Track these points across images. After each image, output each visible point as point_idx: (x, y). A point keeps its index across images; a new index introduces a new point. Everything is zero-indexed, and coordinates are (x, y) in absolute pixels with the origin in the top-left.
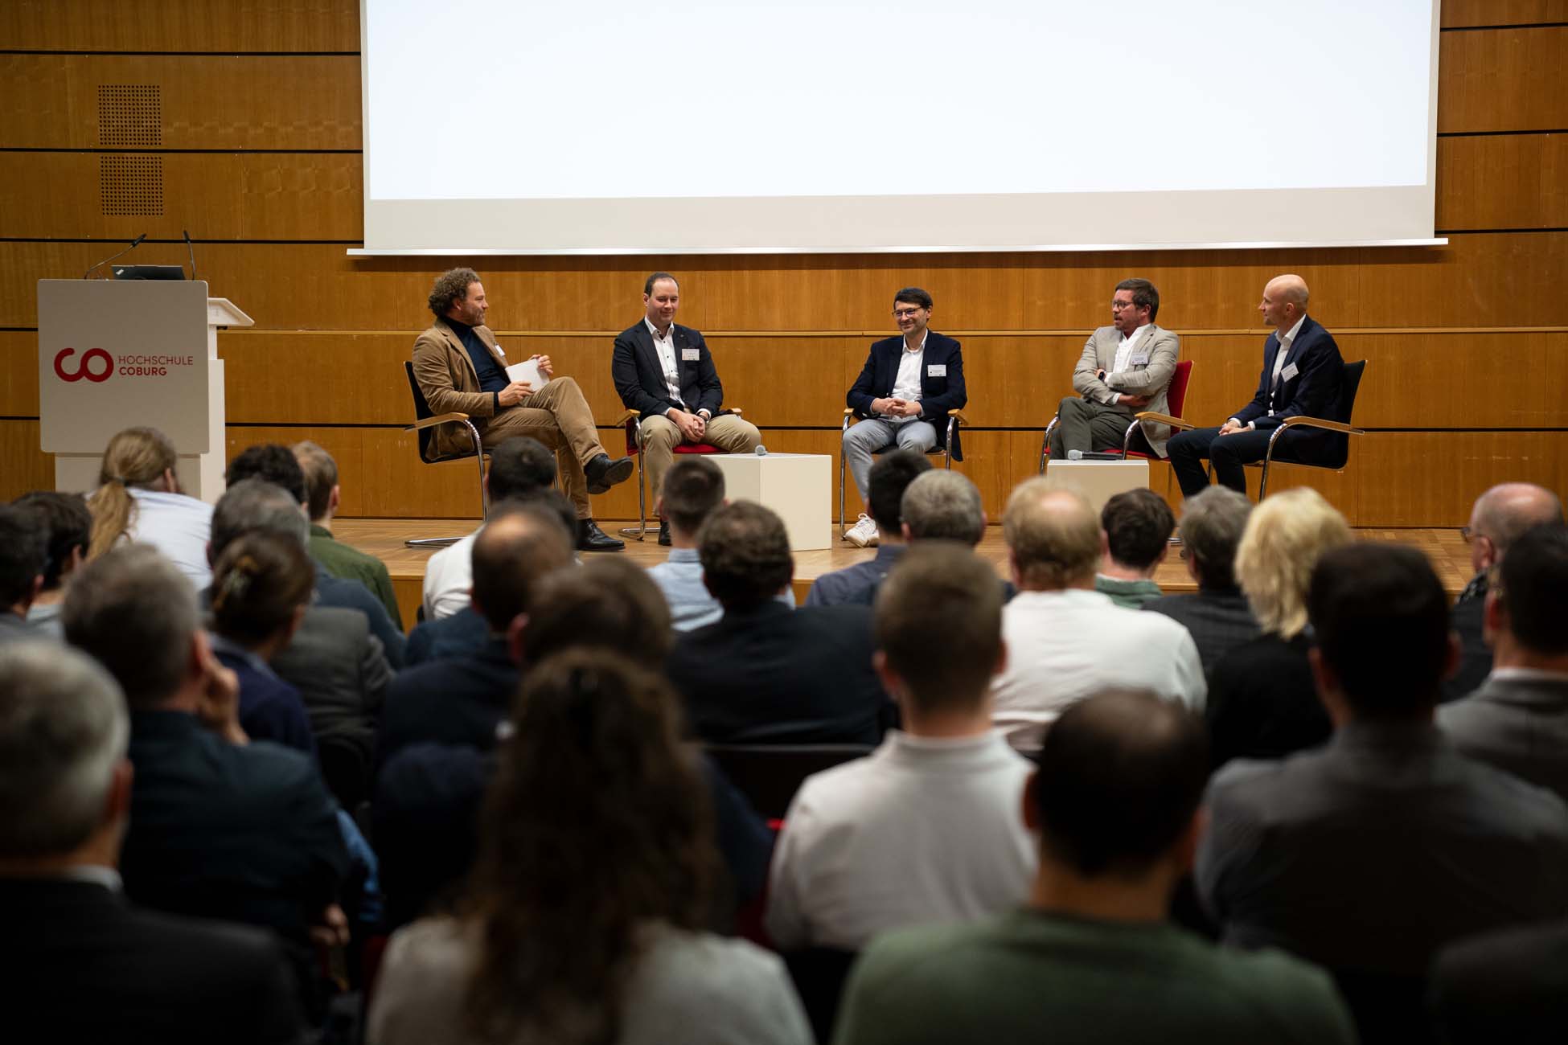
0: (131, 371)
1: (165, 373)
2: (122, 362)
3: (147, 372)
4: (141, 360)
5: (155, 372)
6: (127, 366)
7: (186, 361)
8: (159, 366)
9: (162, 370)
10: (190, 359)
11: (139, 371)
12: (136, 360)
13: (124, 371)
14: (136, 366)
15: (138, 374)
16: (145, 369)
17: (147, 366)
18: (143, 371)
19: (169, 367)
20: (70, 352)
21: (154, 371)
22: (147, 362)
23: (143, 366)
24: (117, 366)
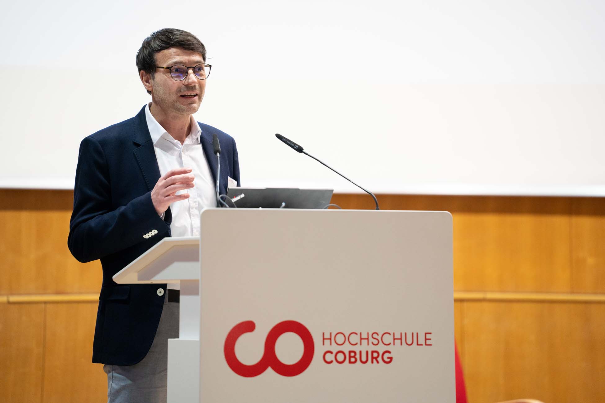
0: (340, 357)
1: (391, 359)
2: (327, 342)
3: (364, 359)
4: (355, 339)
5: (376, 358)
6: (335, 348)
7: (422, 341)
8: (381, 348)
9: (387, 355)
10: (428, 336)
11: (352, 357)
12: (347, 339)
13: (329, 357)
14: (346, 348)
15: (350, 362)
16: (361, 352)
17: (365, 348)
18: (358, 356)
19: (396, 350)
20: (248, 327)
21: (374, 357)
22: (364, 342)
23: (357, 349)
24: (319, 350)
